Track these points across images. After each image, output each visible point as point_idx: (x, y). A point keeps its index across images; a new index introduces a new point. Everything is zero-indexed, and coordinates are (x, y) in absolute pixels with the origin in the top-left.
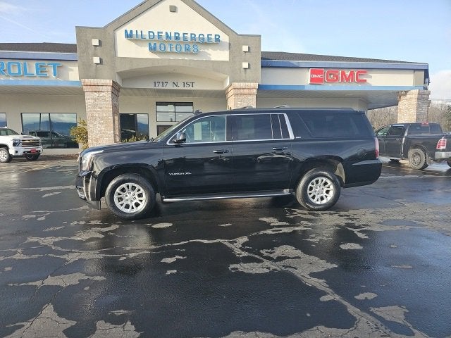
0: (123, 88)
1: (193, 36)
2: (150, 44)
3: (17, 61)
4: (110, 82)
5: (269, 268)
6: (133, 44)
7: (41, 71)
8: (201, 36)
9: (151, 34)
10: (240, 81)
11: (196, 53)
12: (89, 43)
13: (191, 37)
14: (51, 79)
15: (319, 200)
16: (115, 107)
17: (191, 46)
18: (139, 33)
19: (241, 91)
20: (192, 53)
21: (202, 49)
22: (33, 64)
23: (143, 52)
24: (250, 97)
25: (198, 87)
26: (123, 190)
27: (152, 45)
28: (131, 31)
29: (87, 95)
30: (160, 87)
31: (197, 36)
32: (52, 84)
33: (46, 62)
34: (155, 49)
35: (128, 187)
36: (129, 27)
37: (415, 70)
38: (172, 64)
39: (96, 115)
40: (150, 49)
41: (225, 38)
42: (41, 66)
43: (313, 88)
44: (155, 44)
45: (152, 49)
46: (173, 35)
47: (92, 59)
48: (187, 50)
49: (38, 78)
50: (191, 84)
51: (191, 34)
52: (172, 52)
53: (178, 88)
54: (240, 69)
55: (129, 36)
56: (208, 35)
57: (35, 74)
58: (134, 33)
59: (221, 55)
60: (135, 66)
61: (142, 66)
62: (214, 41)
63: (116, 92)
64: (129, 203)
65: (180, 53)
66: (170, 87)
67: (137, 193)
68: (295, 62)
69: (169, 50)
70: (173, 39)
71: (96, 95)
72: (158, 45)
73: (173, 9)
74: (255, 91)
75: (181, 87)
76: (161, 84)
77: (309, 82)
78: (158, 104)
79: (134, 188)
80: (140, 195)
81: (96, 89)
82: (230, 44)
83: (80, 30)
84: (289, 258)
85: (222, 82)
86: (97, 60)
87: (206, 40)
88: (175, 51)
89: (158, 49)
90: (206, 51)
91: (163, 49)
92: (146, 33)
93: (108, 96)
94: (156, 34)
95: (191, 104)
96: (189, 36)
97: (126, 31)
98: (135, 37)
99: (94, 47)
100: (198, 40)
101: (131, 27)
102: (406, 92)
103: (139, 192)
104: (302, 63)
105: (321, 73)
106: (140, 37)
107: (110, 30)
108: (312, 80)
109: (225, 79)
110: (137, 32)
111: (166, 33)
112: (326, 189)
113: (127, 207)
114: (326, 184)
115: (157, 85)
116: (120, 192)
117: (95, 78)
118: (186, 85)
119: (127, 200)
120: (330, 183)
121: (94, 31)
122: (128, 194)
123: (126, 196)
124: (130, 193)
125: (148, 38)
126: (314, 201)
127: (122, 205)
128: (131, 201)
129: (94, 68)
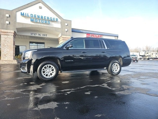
0: (18, 35)
2: (31, 19)
6: (23, 18)
8: (51, 18)
9: (32, 15)
10: (65, 35)
11: (49, 24)
12: (4, 15)
13: (47, 18)
15: (115, 71)
16: (14, 42)
17: (47, 21)
18: (27, 14)
19: (65, 39)
20: (47, 24)
21: (51, 23)
23: (28, 21)
25: (48, 36)
26: (45, 68)
27: (32, 19)
28: (23, 13)
29: (2, 36)
30: (33, 35)
31: (49, 18)
34: (33, 20)
35: (48, 66)
37: (115, 36)
39: (6, 44)
40: (31, 21)
41: (59, 20)
44: (33, 19)
46: (40, 17)
47: (5, 22)
48: (46, 22)
50: (46, 35)
52: (39, 23)
54: (64, 31)
55: (22, 15)
58: (25, 14)
59: (57, 25)
60: (24, 26)
62: (55, 20)
63: (14, 36)
64: (47, 73)
65: (43, 23)
66: (37, 35)
67: (51, 69)
68: (82, 31)
69: (39, 22)
70: (40, 18)
71: (6, 36)
72: (34, 20)
75: (42, 36)
76: (34, 34)
78: (31, 42)
79: (50, 67)
80: (53, 70)
81: (6, 34)
82: (61, 22)
83: (1, 10)
85: (57, 35)
86: (7, 22)
88: (41, 22)
91: (36, 21)
93: (12, 37)
94: (34, 15)
95: (43, 43)
96: (46, 18)
97: (21, 13)
98: (25, 15)
99: (6, 17)
100: (50, 20)
101: (24, 11)
103: (52, 69)
104: (84, 31)
106: (27, 16)
107: (14, 12)
108: (87, 37)
109: (59, 34)
110: (26, 13)
111: (38, 16)
112: (117, 67)
113: (47, 75)
114: (117, 65)
115: (32, 34)
116: (44, 69)
117: (6, 29)
118: (44, 35)
119: (47, 72)
120: (118, 65)
121: (7, 11)
122: (47, 70)
123: (46, 70)
124: (48, 69)
125: (30, 16)
126: (114, 71)
127: (44, 75)
128: (49, 73)
129: (6, 25)
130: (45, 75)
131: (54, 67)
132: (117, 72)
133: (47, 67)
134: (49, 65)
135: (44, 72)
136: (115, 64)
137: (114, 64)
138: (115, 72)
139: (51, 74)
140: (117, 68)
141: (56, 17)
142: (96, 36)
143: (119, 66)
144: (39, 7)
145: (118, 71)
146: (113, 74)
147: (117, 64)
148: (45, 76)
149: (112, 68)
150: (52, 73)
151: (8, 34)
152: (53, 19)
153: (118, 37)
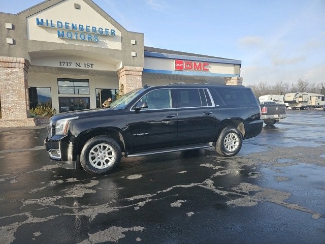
0: (32, 66)
1: (94, 29)
2: (59, 32)
4: (22, 60)
5: (254, 201)
6: (43, 31)
8: (100, 30)
9: (60, 24)
10: (130, 65)
11: (96, 42)
12: (2, 26)
13: (93, 30)
16: (26, 81)
17: (93, 36)
18: (49, 22)
19: (131, 73)
20: (93, 42)
21: (101, 39)
23: (53, 38)
24: (137, 77)
25: (96, 67)
26: (96, 150)
27: (61, 32)
28: (42, 20)
30: (65, 66)
31: (97, 29)
34: (63, 35)
35: (100, 147)
36: (40, 16)
37: (234, 64)
38: (77, 49)
39: (10, 88)
40: (59, 36)
41: (118, 33)
43: (177, 73)
44: (63, 32)
45: (61, 36)
46: (78, 26)
47: (5, 39)
48: (89, 39)
50: (91, 66)
51: (93, 27)
52: (77, 40)
53: (80, 68)
54: (129, 56)
55: (40, 23)
56: (106, 29)
58: (45, 21)
59: (116, 45)
60: (45, 49)
61: (51, 48)
62: (110, 34)
63: (26, 69)
64: (100, 160)
65: (83, 41)
66: (73, 66)
67: (107, 152)
68: (165, 55)
69: (75, 38)
70: (78, 30)
71: (10, 70)
72: (65, 33)
73: (77, 7)
74: (141, 73)
75: (83, 67)
76: (66, 64)
77: (174, 69)
78: (59, 80)
79: (104, 148)
80: (110, 153)
81: (9, 65)
82: (122, 37)
84: (258, 192)
85: (115, 65)
86: (10, 41)
87: (104, 33)
88: (79, 38)
89: (65, 36)
90: (104, 41)
91: (70, 36)
92: (55, 23)
93: (21, 72)
94: (64, 24)
95: (87, 81)
96: (91, 28)
97: (37, 19)
98: (45, 25)
99: (7, 30)
100: (98, 33)
101: (42, 16)
102: (230, 78)
103: (109, 151)
104: (170, 56)
105: (182, 63)
106: (50, 25)
107: (23, 17)
108: (176, 67)
109: (118, 63)
110: (47, 20)
111: (73, 24)
112: (234, 141)
113: (99, 164)
114: (234, 137)
115: (62, 64)
116: (94, 152)
117: (9, 56)
118: (86, 66)
119: (99, 158)
120: (236, 136)
121: (8, 17)
122: (99, 153)
123: (98, 155)
124: (101, 152)
125: (57, 27)
126: (228, 149)
127: (95, 163)
128: (102, 159)
129: (7, 46)
130: (97, 163)
131: (111, 149)
132: (234, 149)
133: (98, 148)
134: (102, 145)
135: (93, 158)
136: (231, 135)
137: (228, 136)
138: (230, 151)
139: (107, 161)
140: (235, 143)
141: (110, 27)
142: (195, 64)
143: (238, 139)
144: (75, 4)
145: (236, 147)
146: (227, 154)
147: (233, 134)
148: (95, 166)
149: (225, 143)
150: (109, 159)
151: (13, 65)
152: (104, 30)
153: (240, 65)
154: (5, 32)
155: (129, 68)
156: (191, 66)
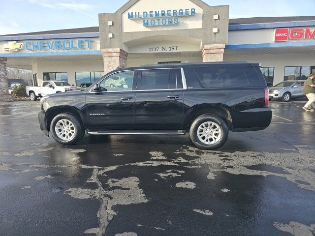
0: (130, 54)
1: (175, 12)
2: (144, 21)
3: (68, 40)
4: (118, 50)
6: (134, 22)
7: (82, 45)
8: (181, 11)
9: (146, 14)
10: (210, 43)
11: (176, 25)
12: (106, 24)
14: (87, 50)
15: (209, 141)
17: (173, 20)
18: (137, 14)
19: (212, 51)
20: (174, 25)
21: (181, 20)
22: (77, 41)
24: (218, 56)
25: (180, 49)
27: (146, 22)
29: (105, 59)
30: (154, 51)
31: (178, 12)
32: (87, 53)
33: (84, 40)
35: (64, 122)
36: (130, 11)
40: (145, 25)
41: (199, 10)
42: (81, 42)
43: (278, 45)
45: (146, 25)
46: (160, 13)
47: (108, 35)
48: (170, 22)
49: (80, 50)
50: (175, 49)
51: (173, 10)
52: (159, 26)
53: (166, 51)
54: (211, 34)
55: (131, 17)
56: (186, 10)
57: (78, 48)
58: (134, 14)
59: (195, 24)
60: (134, 38)
61: (139, 37)
62: (190, 13)
63: (123, 57)
64: (65, 133)
65: (165, 25)
66: (160, 51)
68: (261, 25)
69: (157, 24)
70: (160, 16)
71: (110, 59)
72: (149, 21)
74: (223, 50)
75: (168, 51)
76: (154, 49)
77: (274, 41)
79: (68, 123)
80: (72, 128)
81: (110, 55)
82: (203, 15)
83: (101, 16)
86: (110, 35)
87: (184, 14)
88: (161, 24)
89: (150, 24)
90: (185, 22)
91: (153, 24)
92: (142, 14)
93: (117, 59)
94: (149, 13)
96: (172, 12)
97: (129, 14)
98: (134, 17)
99: (109, 27)
100: (178, 15)
101: (133, 10)
103: (71, 126)
104: (268, 25)
105: (286, 32)
106: (138, 17)
107: (119, 14)
108: (277, 38)
109: (199, 42)
110: (136, 13)
111: (156, 12)
112: (215, 132)
114: (214, 127)
115: (151, 50)
117: (110, 48)
118: (171, 49)
119: (64, 131)
121: (110, 16)
122: (64, 127)
125: (143, 17)
128: (67, 132)
129: (109, 41)
130: (62, 135)
131: (73, 124)
134: (65, 120)
135: (60, 130)
137: (204, 124)
138: (207, 143)
139: (70, 135)
140: (216, 134)
143: (220, 131)
145: (218, 140)
147: (213, 123)
148: (61, 137)
149: (199, 133)
150: (72, 133)
151: (112, 55)
154: (108, 29)
155: (208, 46)
156: (302, 34)
